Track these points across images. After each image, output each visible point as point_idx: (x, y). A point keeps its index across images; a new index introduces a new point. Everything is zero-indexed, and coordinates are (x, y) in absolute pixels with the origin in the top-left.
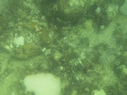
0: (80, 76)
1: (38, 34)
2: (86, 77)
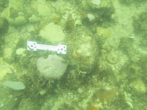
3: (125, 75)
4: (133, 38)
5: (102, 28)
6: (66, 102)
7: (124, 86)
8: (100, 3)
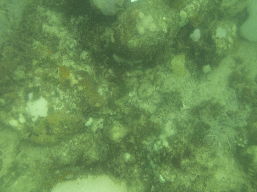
0: (167, 172)
1: (75, 91)
2: (178, 176)
3: (127, 111)
4: (182, 106)
5: (184, 61)
6: (61, 42)
7: (112, 114)
8: (221, 37)
